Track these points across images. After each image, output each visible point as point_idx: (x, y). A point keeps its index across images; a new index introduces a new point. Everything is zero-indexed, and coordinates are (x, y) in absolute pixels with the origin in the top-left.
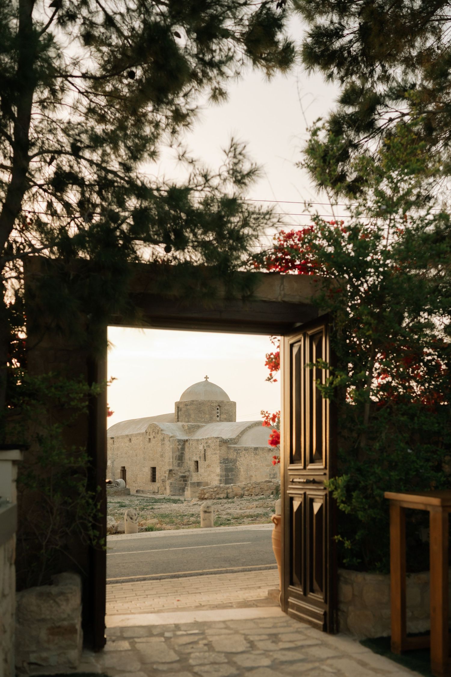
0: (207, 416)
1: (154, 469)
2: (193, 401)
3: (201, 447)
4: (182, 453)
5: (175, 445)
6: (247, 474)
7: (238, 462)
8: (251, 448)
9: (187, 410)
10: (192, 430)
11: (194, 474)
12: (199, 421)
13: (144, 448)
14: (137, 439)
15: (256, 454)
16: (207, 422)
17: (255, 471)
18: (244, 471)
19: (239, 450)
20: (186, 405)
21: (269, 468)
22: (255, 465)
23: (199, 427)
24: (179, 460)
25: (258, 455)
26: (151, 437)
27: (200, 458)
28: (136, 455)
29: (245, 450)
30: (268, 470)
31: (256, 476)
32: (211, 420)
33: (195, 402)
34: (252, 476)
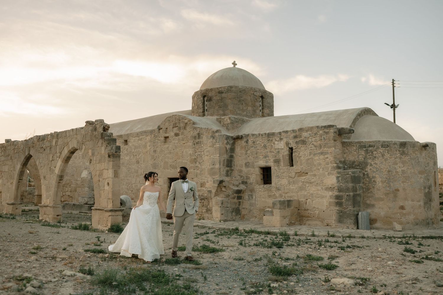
2: (231, 87)
3: (281, 145)
4: (232, 156)
5: (223, 143)
6: (390, 186)
7: (369, 167)
8: (395, 144)
9: (222, 99)
10: (235, 124)
12: (240, 114)
13: (155, 151)
14: (141, 140)
15: (403, 153)
16: (251, 117)
17: (403, 182)
18: (382, 182)
19: (370, 146)
20: (220, 92)
21: (423, 176)
22: (403, 172)
23: (243, 122)
24: (228, 166)
25: (407, 154)
26: (171, 134)
27: (277, 161)
28: (138, 162)
29: (382, 146)
30: (422, 180)
31: (404, 189)
32: (254, 115)
33: (233, 89)
34: (398, 190)
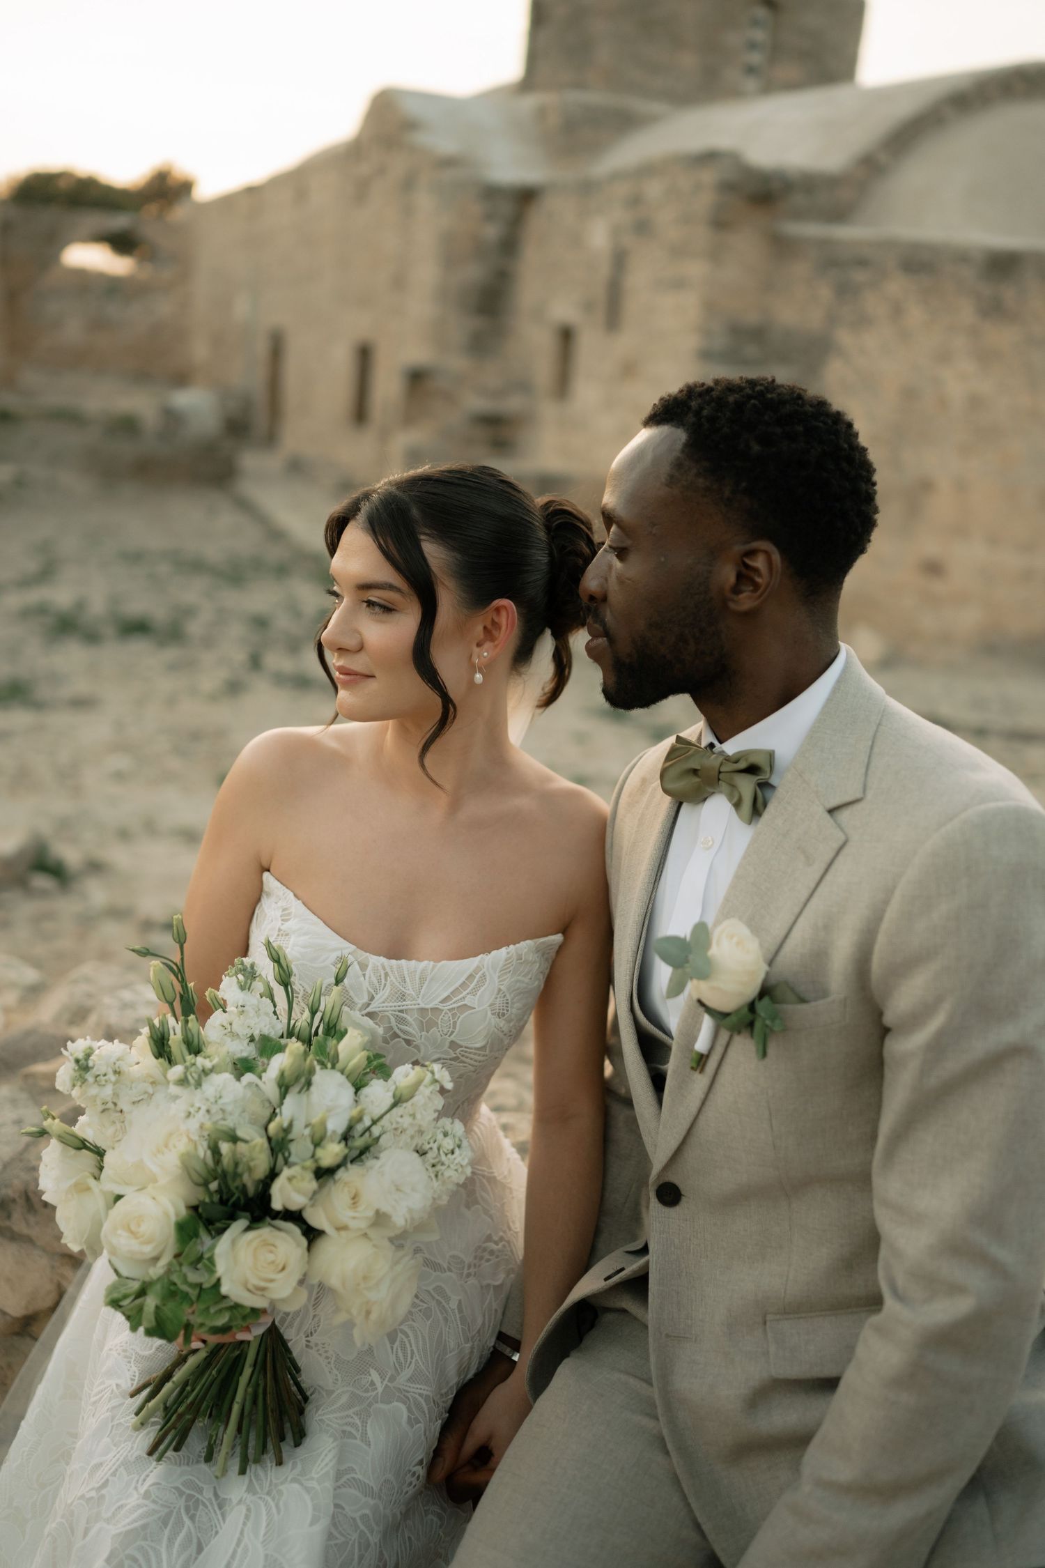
0: (689, 61)
1: (364, 356)
3: (599, 236)
4: (503, 274)
5: (464, 217)
7: (835, 365)
9: (580, 13)
10: (589, 132)
11: (548, 411)
13: (339, 235)
15: (995, 309)
23: (628, 121)
24: (479, 310)
26: (365, 170)
27: (588, 307)
29: (905, 267)
32: (705, 88)
